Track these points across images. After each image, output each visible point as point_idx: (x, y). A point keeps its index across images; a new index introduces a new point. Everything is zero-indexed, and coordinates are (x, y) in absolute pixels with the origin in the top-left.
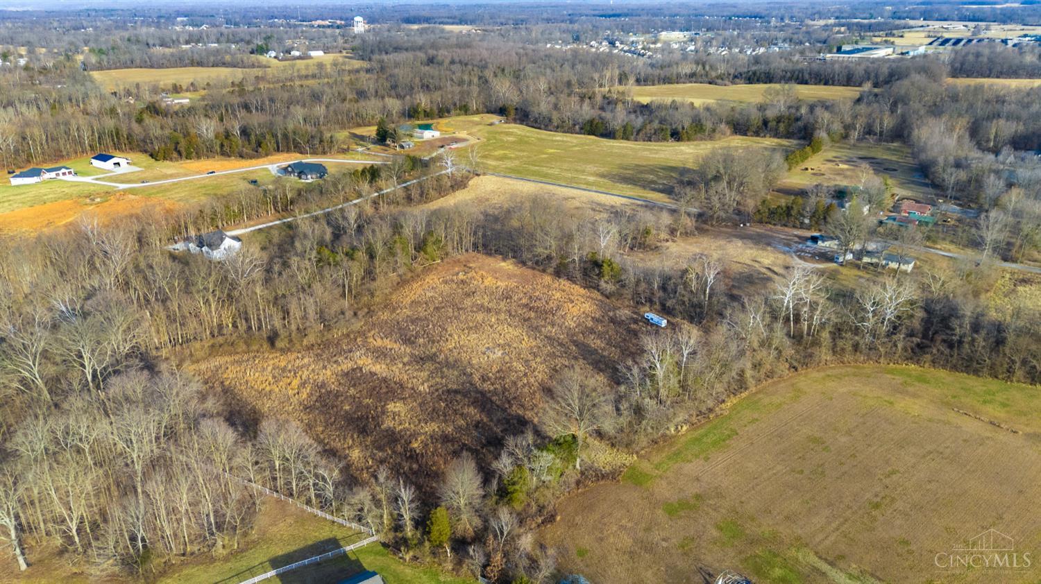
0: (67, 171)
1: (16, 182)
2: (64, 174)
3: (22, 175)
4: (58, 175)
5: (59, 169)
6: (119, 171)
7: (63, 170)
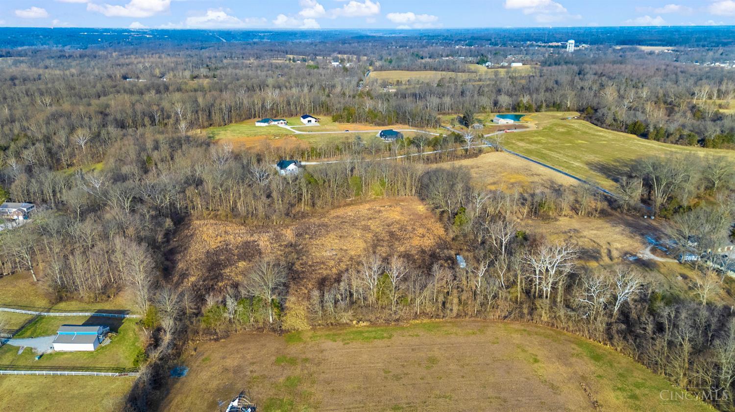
0: (283, 122)
1: (258, 124)
2: (282, 123)
3: (262, 121)
4: (279, 123)
5: (280, 120)
6: (310, 125)
7: (281, 121)
